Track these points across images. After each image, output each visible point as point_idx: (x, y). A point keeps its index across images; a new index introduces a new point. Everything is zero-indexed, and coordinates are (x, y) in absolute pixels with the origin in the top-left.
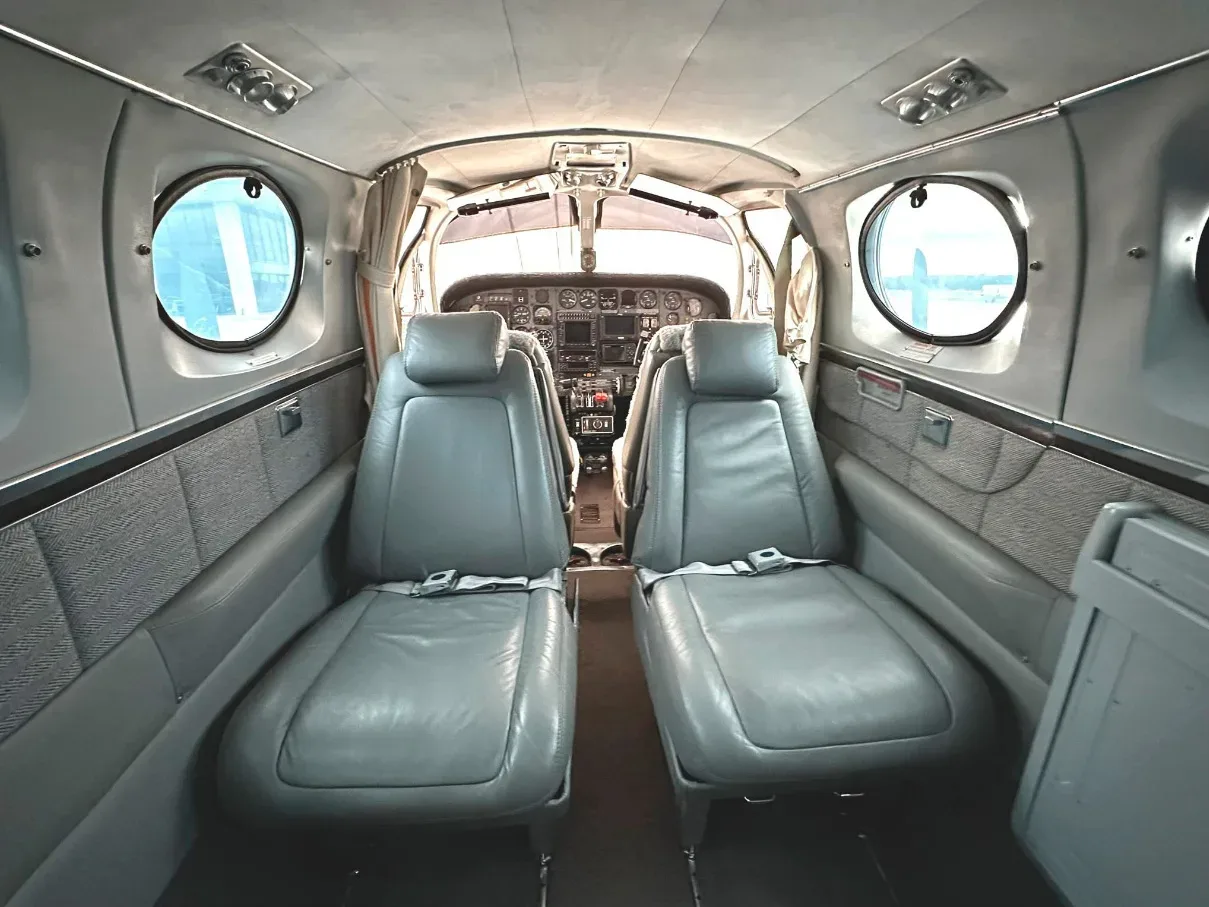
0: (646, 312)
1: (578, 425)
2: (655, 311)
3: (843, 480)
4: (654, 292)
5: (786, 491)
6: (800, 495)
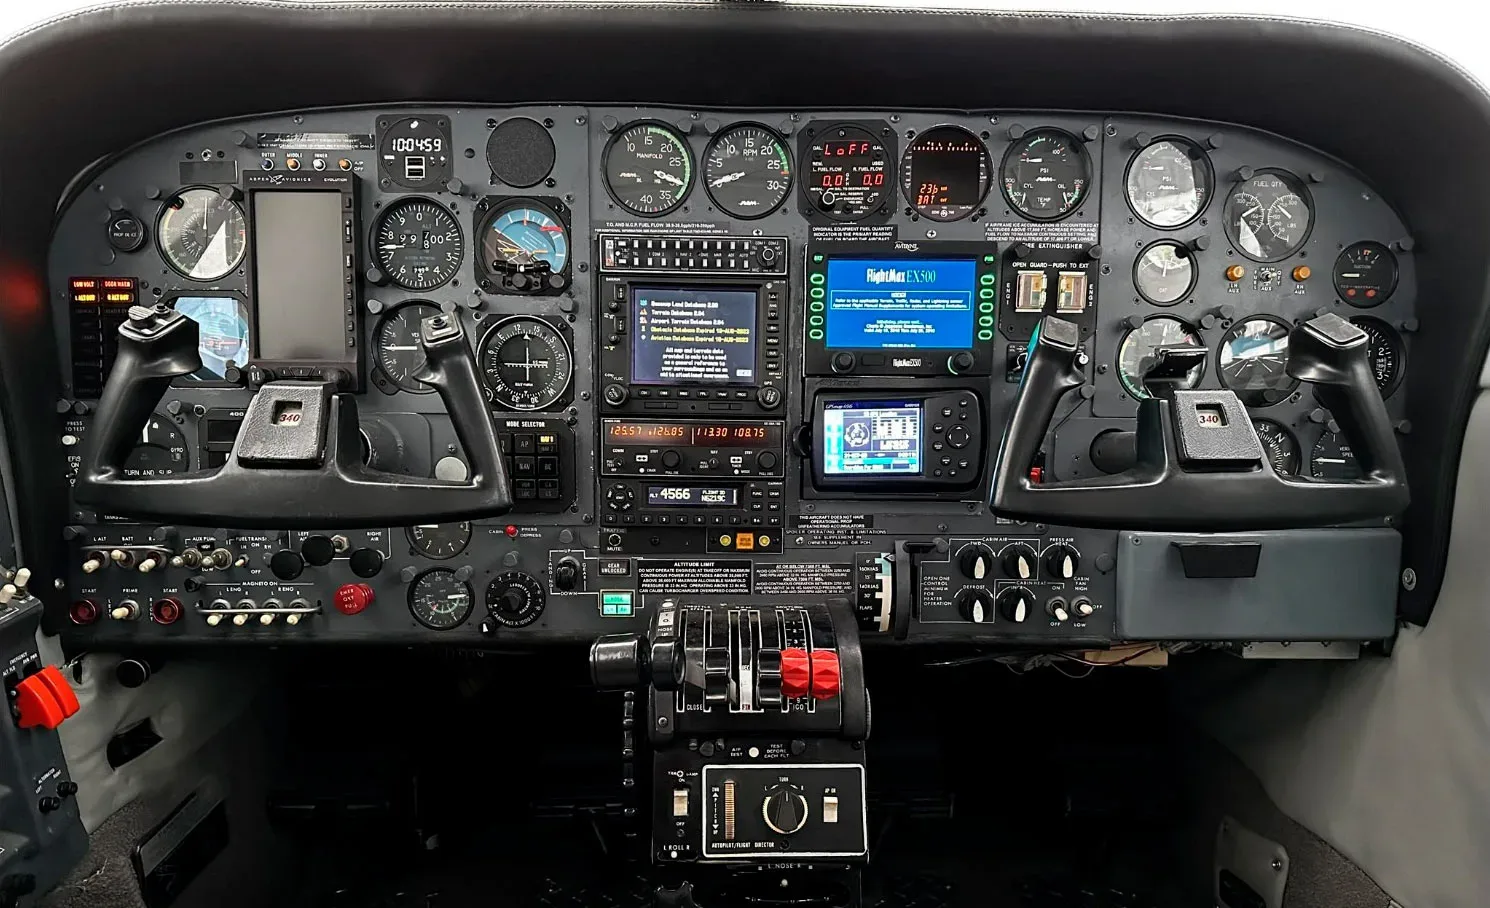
1: (681, 808)
2: (1074, 234)
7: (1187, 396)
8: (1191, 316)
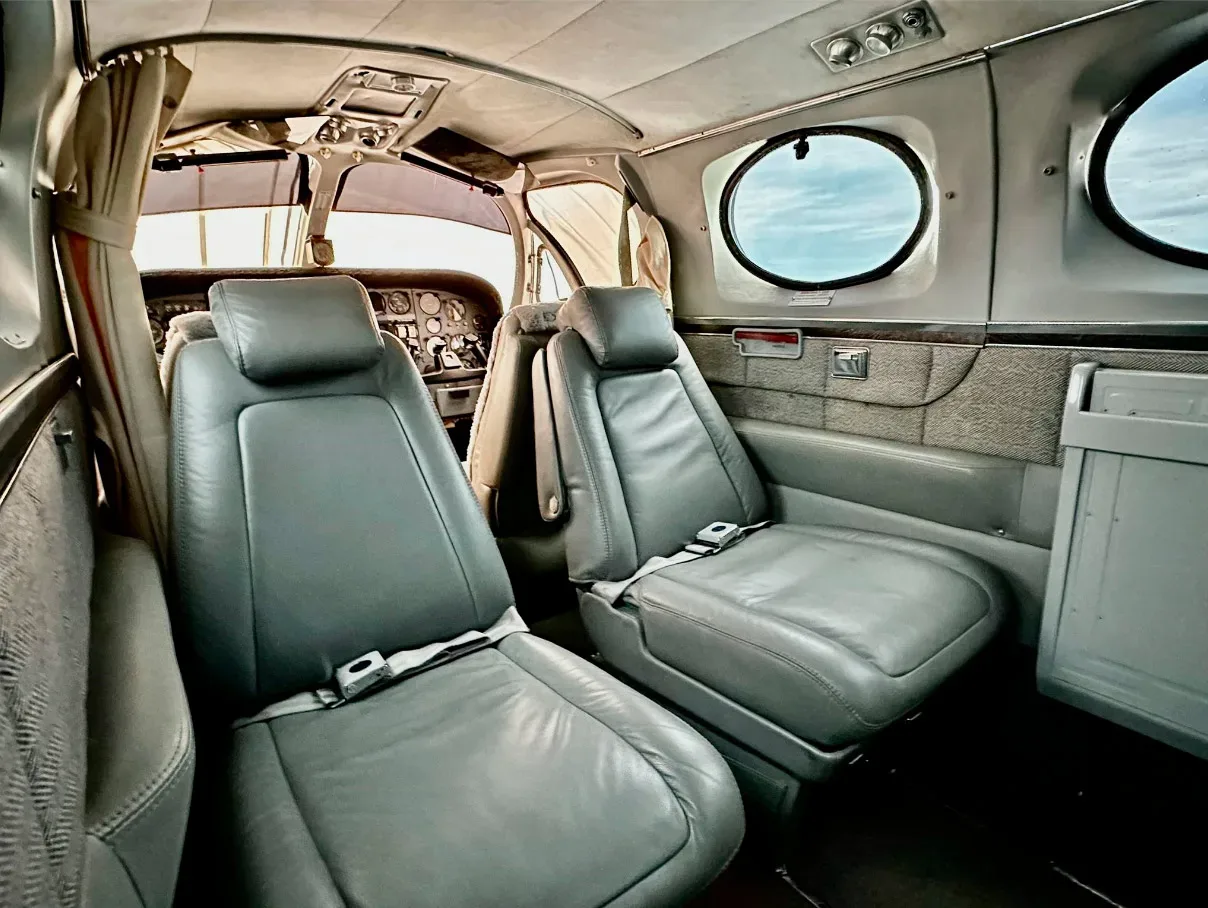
0: (399, 318)
2: (410, 317)
3: (751, 441)
4: (405, 294)
5: (709, 461)
6: (722, 464)
7: (444, 353)
8: (442, 335)
